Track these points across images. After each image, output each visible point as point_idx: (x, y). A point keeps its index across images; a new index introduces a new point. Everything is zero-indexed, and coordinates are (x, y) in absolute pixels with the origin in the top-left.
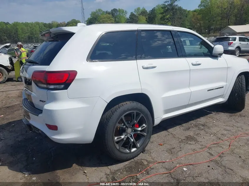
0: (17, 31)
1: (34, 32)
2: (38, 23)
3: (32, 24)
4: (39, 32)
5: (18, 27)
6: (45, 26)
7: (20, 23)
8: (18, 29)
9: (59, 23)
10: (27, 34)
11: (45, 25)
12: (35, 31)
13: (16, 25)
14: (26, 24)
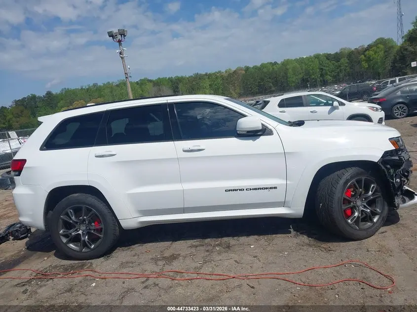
0: (286, 74)
1: (311, 71)
2: (317, 57)
3: (308, 59)
4: (318, 70)
5: (288, 67)
6: (328, 59)
7: (292, 60)
8: (288, 69)
9: (353, 49)
10: (301, 76)
11: (328, 57)
12: (313, 69)
13: (286, 63)
14: (301, 61)
